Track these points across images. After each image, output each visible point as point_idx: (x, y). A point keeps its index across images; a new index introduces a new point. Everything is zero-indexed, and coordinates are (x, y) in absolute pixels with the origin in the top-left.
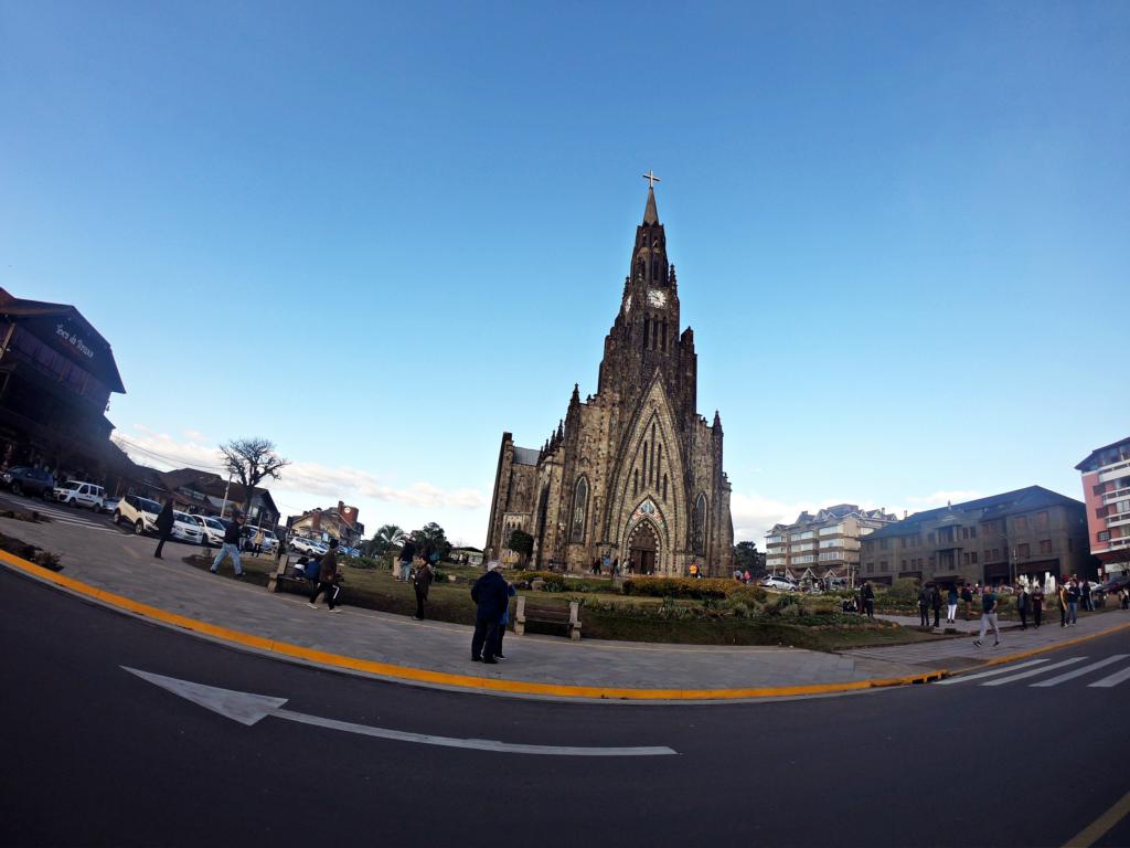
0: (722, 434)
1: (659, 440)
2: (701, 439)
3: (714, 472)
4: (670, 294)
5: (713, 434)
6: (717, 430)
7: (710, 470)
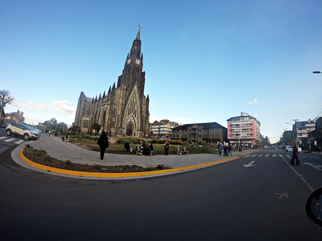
0: (149, 101)
1: (135, 100)
2: (144, 101)
3: (146, 110)
4: (141, 61)
5: (147, 100)
6: (148, 99)
7: (146, 109)
